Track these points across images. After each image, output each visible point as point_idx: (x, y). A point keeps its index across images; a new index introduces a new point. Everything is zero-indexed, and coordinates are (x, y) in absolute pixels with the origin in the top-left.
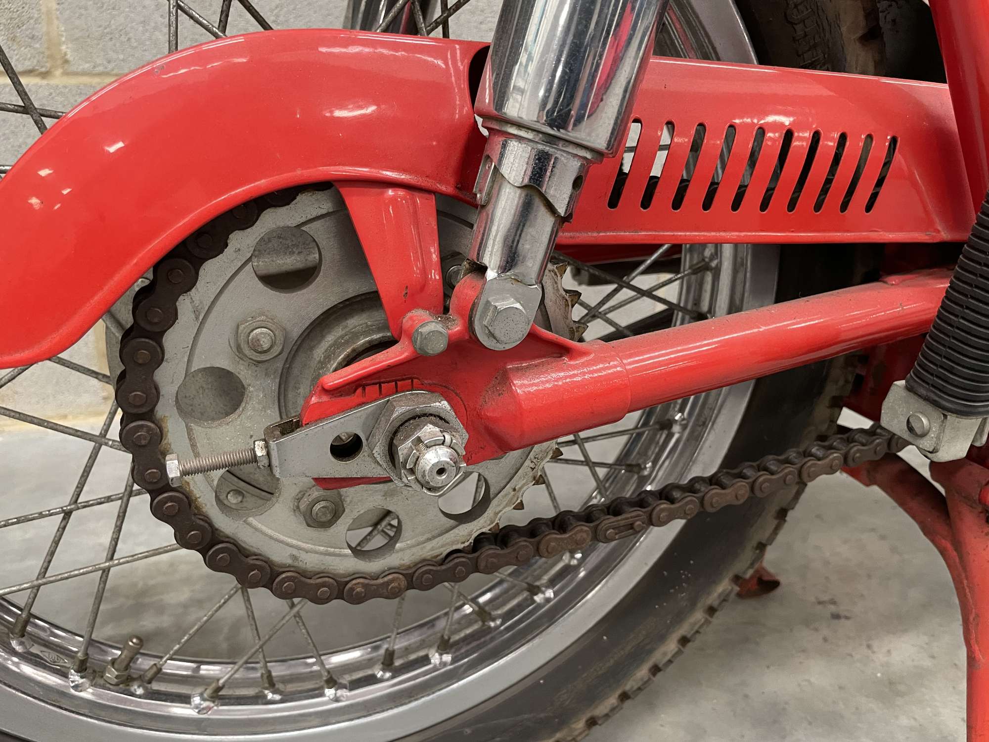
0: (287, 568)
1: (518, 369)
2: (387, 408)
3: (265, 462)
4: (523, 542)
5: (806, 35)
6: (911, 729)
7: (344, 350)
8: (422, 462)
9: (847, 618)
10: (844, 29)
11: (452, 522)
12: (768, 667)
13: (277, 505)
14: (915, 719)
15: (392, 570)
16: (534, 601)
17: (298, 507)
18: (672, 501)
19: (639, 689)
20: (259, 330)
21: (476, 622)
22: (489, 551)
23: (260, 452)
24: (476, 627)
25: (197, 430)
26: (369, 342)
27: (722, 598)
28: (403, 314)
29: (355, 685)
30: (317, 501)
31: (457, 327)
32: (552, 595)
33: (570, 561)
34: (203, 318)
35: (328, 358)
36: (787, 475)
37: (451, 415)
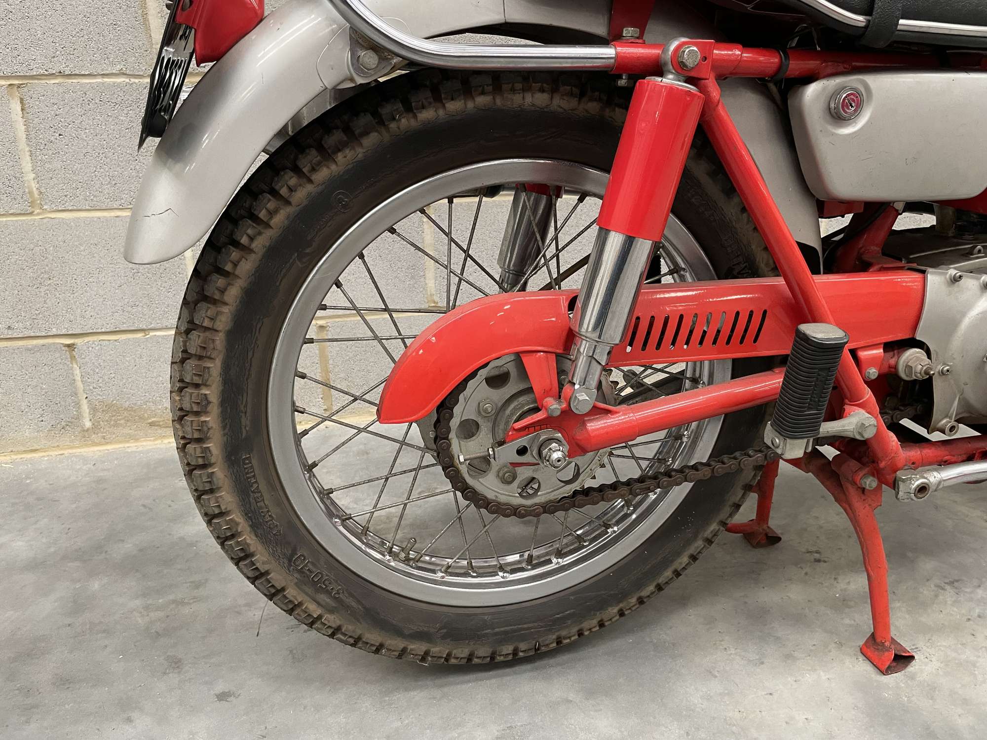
0: (494, 501)
1: (589, 420)
2: (538, 436)
3: (493, 456)
4: (595, 494)
5: (732, 252)
6: (850, 626)
7: (519, 411)
8: (552, 457)
9: (825, 562)
10: (754, 247)
11: (563, 484)
12: (764, 588)
13: (489, 475)
14: (855, 621)
15: (536, 504)
16: (608, 533)
17: (498, 475)
18: (670, 477)
19: (667, 583)
20: (487, 405)
21: (576, 543)
22: (580, 497)
23: (491, 453)
24: (576, 545)
25: (462, 443)
26: (529, 408)
27: (713, 534)
28: (543, 400)
29: (513, 571)
30: (507, 472)
31: (564, 405)
32: (616, 530)
33: (627, 511)
34: (466, 400)
35: (512, 414)
36: (731, 465)
37: (562, 439)
